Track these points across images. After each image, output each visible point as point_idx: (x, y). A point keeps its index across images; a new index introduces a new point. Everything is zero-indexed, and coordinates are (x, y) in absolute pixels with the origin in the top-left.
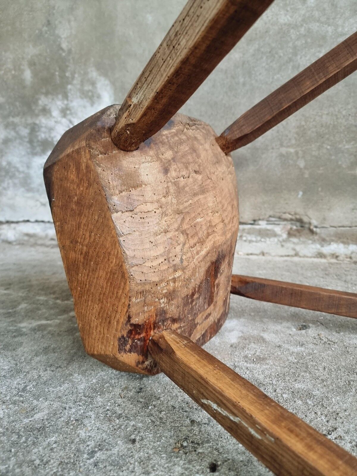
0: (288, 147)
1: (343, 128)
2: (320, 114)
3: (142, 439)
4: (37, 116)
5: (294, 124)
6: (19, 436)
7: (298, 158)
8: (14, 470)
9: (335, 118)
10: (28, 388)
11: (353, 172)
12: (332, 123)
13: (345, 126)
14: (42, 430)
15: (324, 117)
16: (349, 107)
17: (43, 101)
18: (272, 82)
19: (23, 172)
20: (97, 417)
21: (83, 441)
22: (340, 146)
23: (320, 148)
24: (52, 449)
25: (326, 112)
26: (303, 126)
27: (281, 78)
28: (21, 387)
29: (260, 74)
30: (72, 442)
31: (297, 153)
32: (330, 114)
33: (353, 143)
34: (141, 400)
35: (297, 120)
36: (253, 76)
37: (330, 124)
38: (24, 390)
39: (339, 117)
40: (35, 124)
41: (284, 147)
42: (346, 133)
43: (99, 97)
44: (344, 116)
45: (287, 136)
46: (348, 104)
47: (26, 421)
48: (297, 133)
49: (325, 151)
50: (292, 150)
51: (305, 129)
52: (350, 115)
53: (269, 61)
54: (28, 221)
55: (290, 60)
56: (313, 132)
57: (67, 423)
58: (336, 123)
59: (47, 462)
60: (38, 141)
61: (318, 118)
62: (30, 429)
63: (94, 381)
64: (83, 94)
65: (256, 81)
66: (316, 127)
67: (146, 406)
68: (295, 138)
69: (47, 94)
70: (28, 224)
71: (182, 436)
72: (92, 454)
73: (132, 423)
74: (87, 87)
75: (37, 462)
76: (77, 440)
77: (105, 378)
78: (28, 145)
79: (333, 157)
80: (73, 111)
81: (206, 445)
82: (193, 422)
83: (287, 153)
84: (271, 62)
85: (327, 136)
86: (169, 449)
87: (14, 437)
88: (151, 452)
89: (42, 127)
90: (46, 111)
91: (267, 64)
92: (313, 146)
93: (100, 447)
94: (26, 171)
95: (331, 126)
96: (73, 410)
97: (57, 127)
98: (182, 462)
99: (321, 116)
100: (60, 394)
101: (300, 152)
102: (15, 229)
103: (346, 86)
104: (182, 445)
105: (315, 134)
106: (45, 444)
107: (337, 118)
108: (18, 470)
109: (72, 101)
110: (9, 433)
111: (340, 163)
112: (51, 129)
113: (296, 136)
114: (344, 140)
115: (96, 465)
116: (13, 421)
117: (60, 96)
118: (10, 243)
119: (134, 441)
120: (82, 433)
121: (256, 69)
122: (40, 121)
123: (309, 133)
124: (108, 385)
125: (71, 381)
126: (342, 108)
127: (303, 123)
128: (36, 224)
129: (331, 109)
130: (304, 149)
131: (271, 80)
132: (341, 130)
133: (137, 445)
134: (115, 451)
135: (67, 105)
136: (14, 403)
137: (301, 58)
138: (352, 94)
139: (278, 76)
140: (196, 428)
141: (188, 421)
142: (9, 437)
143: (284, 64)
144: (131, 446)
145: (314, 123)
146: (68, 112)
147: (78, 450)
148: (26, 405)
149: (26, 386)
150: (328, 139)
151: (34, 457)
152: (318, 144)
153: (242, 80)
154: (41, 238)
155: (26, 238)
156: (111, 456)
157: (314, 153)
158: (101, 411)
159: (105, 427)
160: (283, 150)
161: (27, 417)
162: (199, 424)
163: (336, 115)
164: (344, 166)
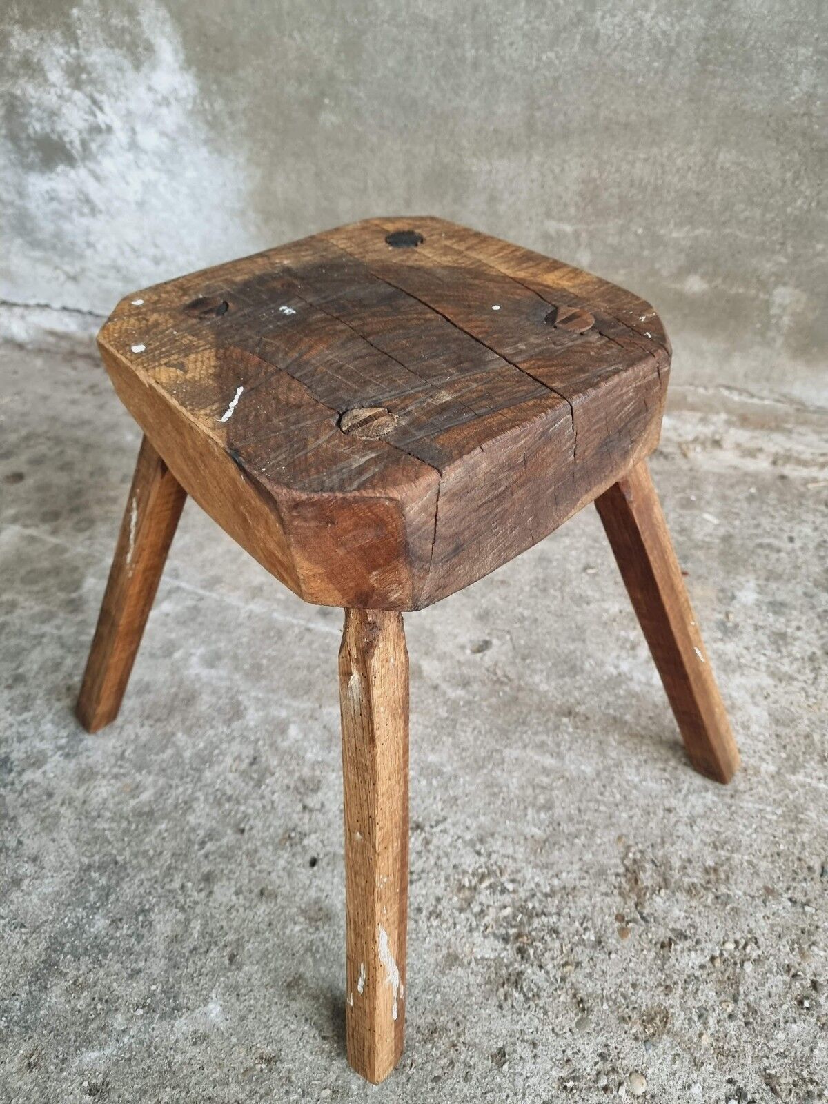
0: (561, 220)
1: (673, 194)
2: (630, 158)
3: (251, 829)
4: (14, 76)
5: (575, 174)
6: (130, 823)
7: (579, 245)
8: (130, 862)
9: (660, 171)
10: (127, 754)
11: (678, 286)
12: (652, 181)
13: (677, 191)
14: (151, 813)
15: (638, 165)
16: (692, 149)
17: (20, 41)
18: (537, 68)
19: (12, 204)
20: (206, 800)
21: (193, 830)
22: (663, 232)
23: (622, 231)
24: (164, 838)
25: (642, 156)
26: (595, 180)
27: (557, 62)
28: (119, 751)
29: (511, 44)
30: (182, 830)
31: (577, 235)
32: (651, 161)
33: (687, 228)
34: (255, 776)
35: (582, 166)
36: (496, 46)
37: (649, 182)
38: (122, 757)
39: (667, 168)
40: (13, 96)
41: (553, 218)
42: (677, 206)
43: (150, 48)
44: (678, 170)
45: (560, 197)
46: (689, 143)
47: (133, 803)
48: (581, 194)
49: (632, 238)
50: (568, 228)
51: (597, 187)
52: (690, 168)
53: (533, 14)
54: (47, 306)
55: (579, 19)
56: (612, 195)
57: (176, 806)
58: (660, 182)
59: (161, 853)
60: (29, 138)
61: (625, 167)
62: (138, 814)
63: (202, 745)
64: (111, 35)
65: (503, 60)
66: (619, 185)
67: (259, 784)
68: (576, 204)
69: (25, 23)
70: (48, 310)
71: (291, 825)
72: (202, 844)
73: (243, 808)
74: (118, 21)
75: (151, 853)
76: (187, 828)
77: (215, 740)
78: (10, 146)
79: (646, 253)
80: (94, 75)
81: (313, 836)
82: (305, 807)
83: (558, 232)
84: (537, 17)
85: (639, 208)
86: (277, 840)
87: (124, 824)
88: (259, 844)
89: (31, 105)
90: (30, 68)
91: (528, 22)
92: (610, 224)
93: (211, 836)
94: (18, 202)
95: (650, 188)
96: (181, 789)
97: (64, 110)
98: (286, 855)
99: (633, 164)
100: (164, 765)
101: (584, 235)
102: (23, 317)
103: (691, 100)
104: (290, 837)
105: (617, 201)
106: (156, 832)
107: (664, 173)
108: (134, 862)
109: (87, 50)
110: (117, 818)
111: (657, 266)
112: (53, 114)
113: (577, 198)
114: (672, 222)
115: (206, 856)
116: (119, 803)
117: (58, 34)
118: (20, 346)
119: (242, 831)
120: (192, 819)
121: (502, 30)
122: (24, 90)
123: (606, 195)
124: (216, 752)
125: (174, 744)
126: (677, 150)
127: (595, 174)
128: (66, 313)
129: (655, 150)
130: (592, 227)
131: (534, 63)
132: (669, 199)
133: (246, 835)
134: (224, 841)
135: (78, 57)
136: (116, 777)
137: (603, 18)
138: (701, 122)
139: (551, 55)
140: (307, 816)
141: (300, 807)
142: (119, 822)
143: (565, 28)
144: (239, 836)
145: (617, 175)
146: (84, 76)
147: (189, 840)
148: (128, 780)
149: (124, 752)
150: (641, 214)
151: (147, 847)
152: (620, 222)
153: (470, 53)
154: (81, 343)
155: (51, 339)
156: (220, 847)
157: (610, 240)
158: (211, 790)
159: (214, 813)
160: (552, 226)
161: (133, 797)
162: (311, 811)
163: (663, 165)
164: (665, 273)
